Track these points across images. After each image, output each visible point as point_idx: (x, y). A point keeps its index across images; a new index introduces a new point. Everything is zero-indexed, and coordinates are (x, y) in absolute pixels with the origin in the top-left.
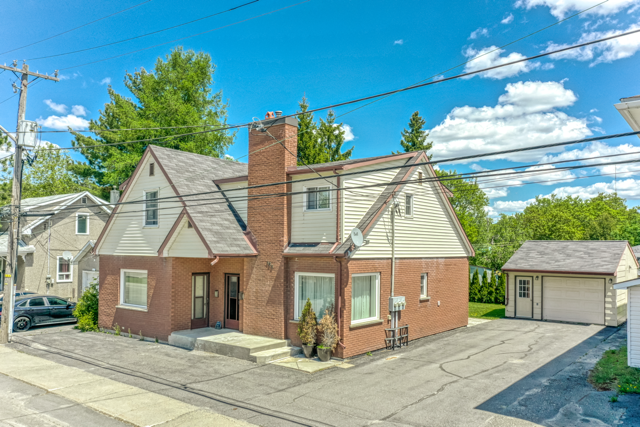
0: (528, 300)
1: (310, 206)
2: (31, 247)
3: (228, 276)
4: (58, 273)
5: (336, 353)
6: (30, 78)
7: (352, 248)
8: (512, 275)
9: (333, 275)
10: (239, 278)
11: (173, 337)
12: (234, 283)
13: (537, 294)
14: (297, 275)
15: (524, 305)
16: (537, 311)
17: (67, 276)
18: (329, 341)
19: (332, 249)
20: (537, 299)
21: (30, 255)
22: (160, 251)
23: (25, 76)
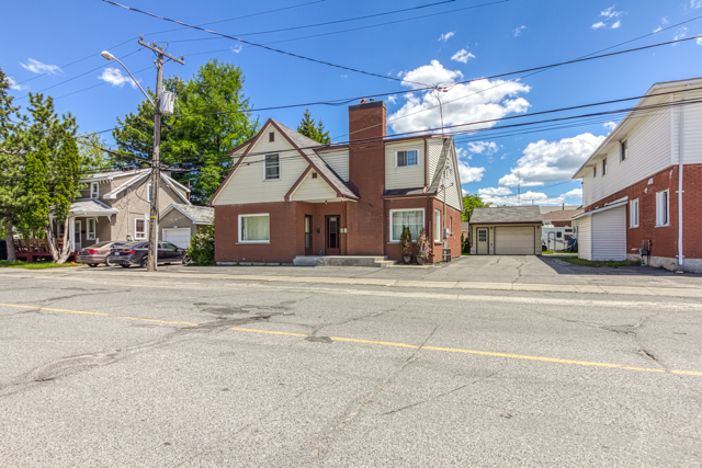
0: (485, 243)
1: (401, 163)
2: (114, 209)
3: (327, 218)
4: (136, 233)
5: (429, 260)
6: (165, 58)
7: (436, 193)
8: (474, 227)
9: (423, 209)
10: (338, 219)
11: (297, 259)
12: (333, 222)
13: (491, 238)
14: (391, 211)
15: (483, 245)
16: (491, 249)
17: (142, 235)
18: (425, 253)
19: (425, 191)
20: (491, 242)
21: (114, 216)
22: (287, 197)
23: (161, 56)
